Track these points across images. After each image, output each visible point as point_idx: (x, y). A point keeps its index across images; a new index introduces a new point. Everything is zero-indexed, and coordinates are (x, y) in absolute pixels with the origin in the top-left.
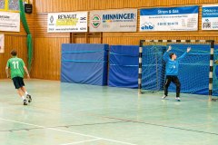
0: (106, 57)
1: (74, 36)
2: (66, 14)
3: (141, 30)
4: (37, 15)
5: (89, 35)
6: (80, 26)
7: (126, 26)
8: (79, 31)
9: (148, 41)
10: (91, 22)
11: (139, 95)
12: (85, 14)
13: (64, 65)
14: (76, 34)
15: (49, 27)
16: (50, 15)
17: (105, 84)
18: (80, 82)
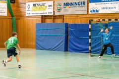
0: (67, 32)
1: (44, 18)
2: (38, 3)
3: (90, 13)
4: (18, 4)
5: (54, 17)
6: (48, 11)
7: (79, 10)
8: (48, 14)
9: (95, 20)
10: (56, 8)
11: (90, 57)
12: (51, 3)
13: (38, 38)
14: (45, 16)
15: (27, 12)
16: (27, 4)
17: (66, 50)
18: (49, 50)
